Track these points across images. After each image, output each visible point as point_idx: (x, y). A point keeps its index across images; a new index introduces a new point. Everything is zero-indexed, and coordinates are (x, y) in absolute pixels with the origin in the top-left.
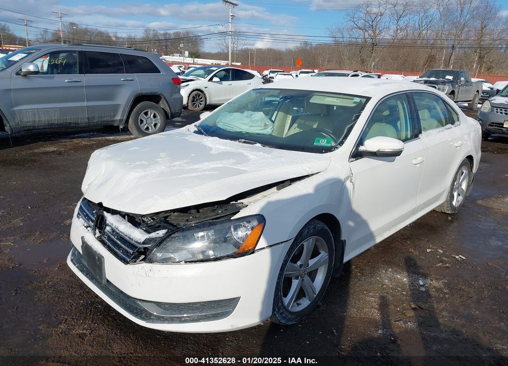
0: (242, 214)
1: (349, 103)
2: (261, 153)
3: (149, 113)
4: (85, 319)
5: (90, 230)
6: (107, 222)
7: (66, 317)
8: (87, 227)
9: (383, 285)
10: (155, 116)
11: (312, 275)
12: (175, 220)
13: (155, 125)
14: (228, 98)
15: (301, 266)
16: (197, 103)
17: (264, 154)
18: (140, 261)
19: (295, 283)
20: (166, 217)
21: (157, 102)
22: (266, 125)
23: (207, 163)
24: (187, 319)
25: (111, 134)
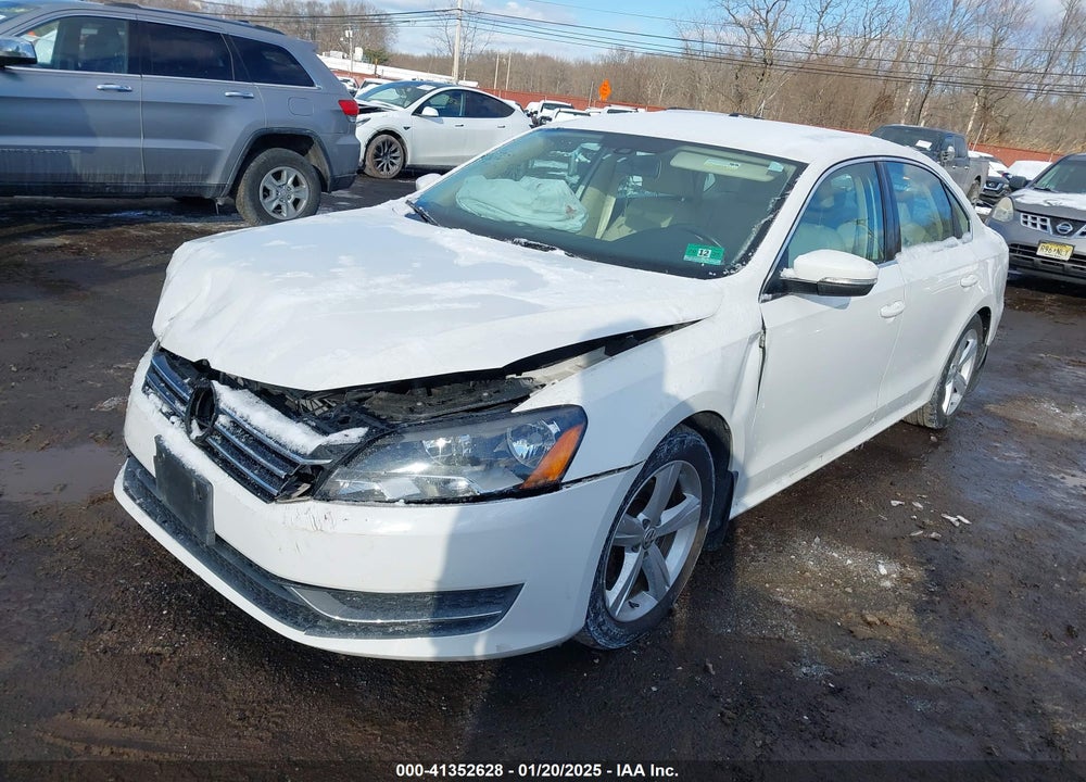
0: (535, 402)
1: (757, 174)
2: (572, 270)
3: (285, 174)
4: (158, 622)
5: (177, 423)
6: (222, 405)
7: (113, 616)
8: (168, 416)
9: (803, 573)
10: (296, 183)
11: (665, 542)
12: (382, 408)
13: (296, 202)
14: (466, 154)
15: (646, 522)
16: (384, 161)
17: (577, 273)
18: (300, 496)
19: (630, 560)
20: (361, 400)
21: (304, 153)
22: (570, 210)
23: (452, 285)
24: (400, 628)
25: (196, 218)
